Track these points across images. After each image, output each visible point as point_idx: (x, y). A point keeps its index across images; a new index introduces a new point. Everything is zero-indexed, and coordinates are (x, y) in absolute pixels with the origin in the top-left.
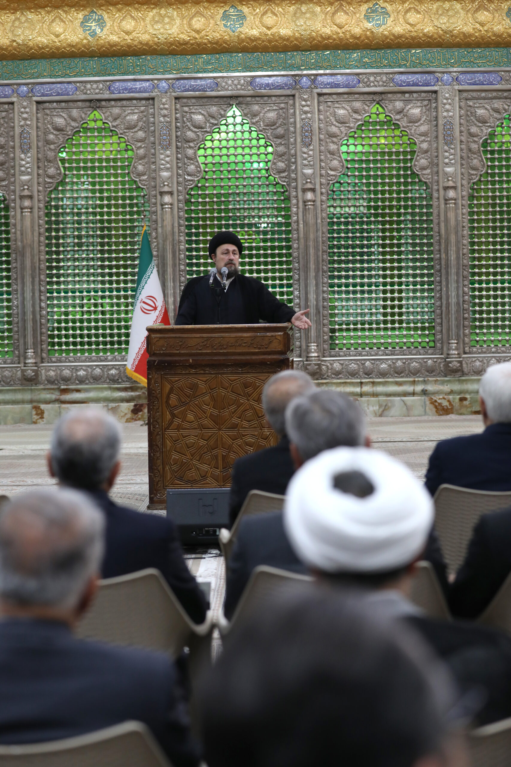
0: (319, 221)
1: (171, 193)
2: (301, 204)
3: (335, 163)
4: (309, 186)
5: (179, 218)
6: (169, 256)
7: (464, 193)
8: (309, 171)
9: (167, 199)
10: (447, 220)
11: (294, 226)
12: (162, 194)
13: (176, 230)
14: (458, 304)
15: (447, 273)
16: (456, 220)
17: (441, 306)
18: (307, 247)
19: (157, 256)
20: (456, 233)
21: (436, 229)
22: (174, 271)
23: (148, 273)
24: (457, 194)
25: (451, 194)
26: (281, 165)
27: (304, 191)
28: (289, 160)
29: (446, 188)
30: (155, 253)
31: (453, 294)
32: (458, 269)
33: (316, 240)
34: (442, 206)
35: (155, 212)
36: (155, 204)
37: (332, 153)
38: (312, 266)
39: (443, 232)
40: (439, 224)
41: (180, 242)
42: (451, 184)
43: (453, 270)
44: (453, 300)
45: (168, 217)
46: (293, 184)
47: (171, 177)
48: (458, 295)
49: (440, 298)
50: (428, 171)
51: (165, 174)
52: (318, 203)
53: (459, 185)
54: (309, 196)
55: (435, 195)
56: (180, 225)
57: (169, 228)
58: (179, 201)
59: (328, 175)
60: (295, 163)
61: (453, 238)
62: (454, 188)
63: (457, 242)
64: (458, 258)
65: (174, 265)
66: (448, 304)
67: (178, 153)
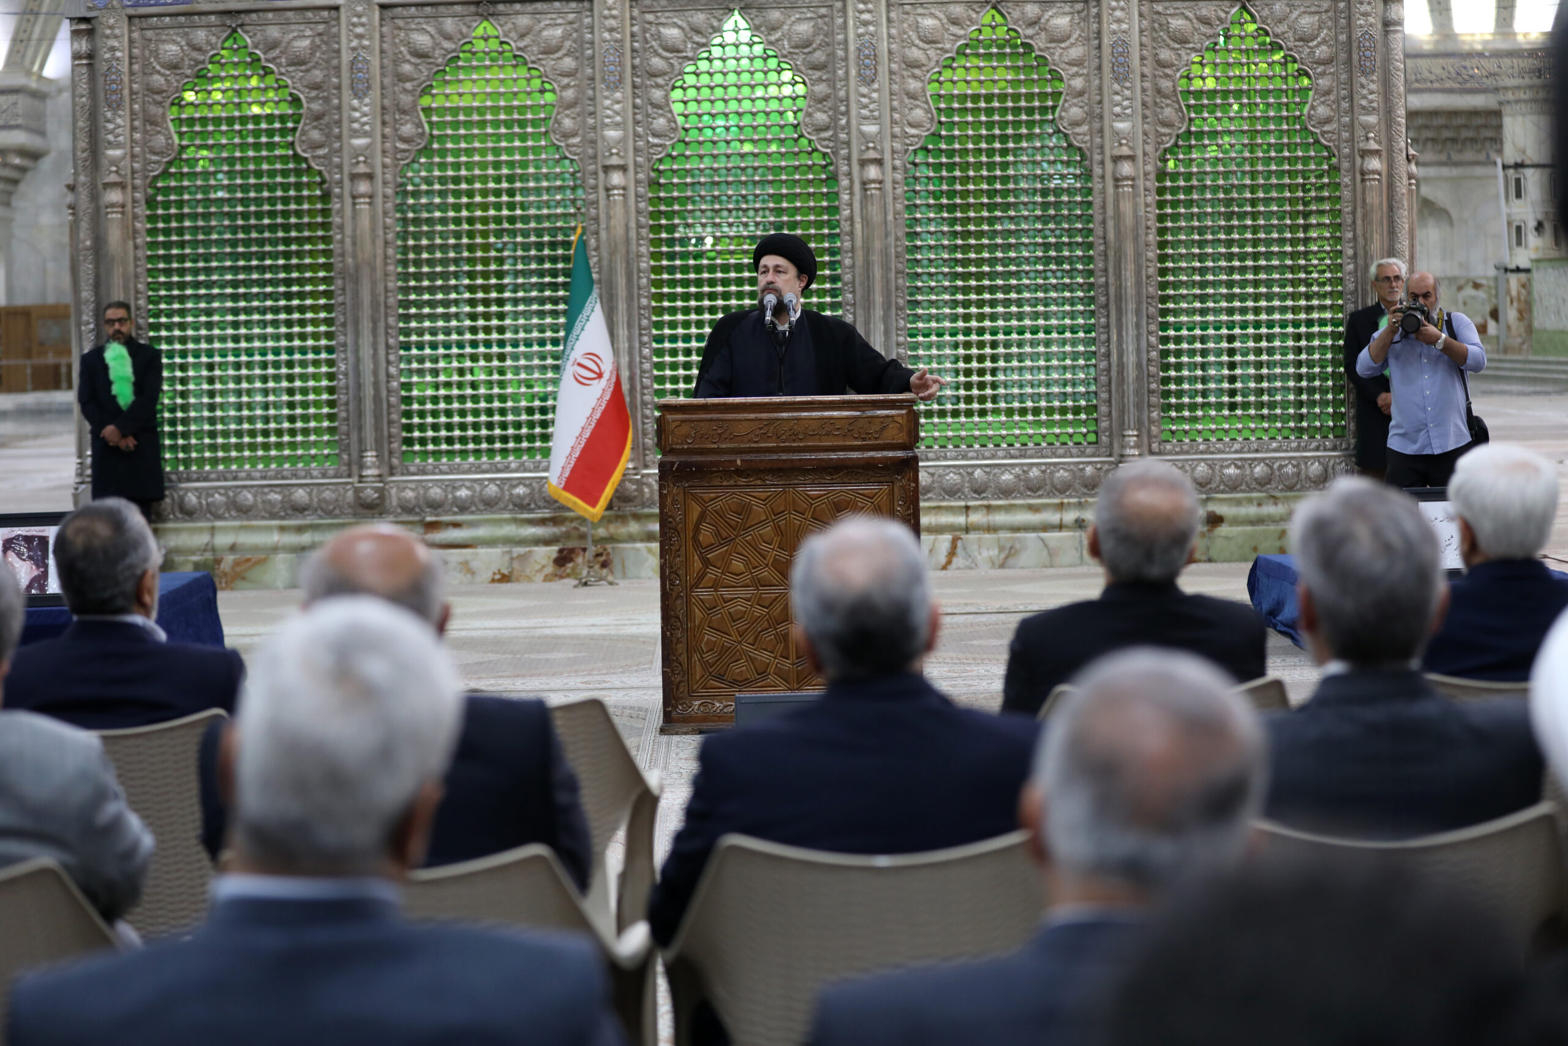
0: (890, 217)
1: (623, 168)
2: (857, 187)
3: (918, 114)
4: (872, 154)
5: (639, 212)
6: (621, 281)
7: (1149, 168)
8: (871, 129)
9: (616, 178)
10: (1118, 216)
11: (845, 226)
12: (607, 169)
13: (633, 234)
14: (1139, 365)
15: (1120, 311)
16: (1136, 216)
17: (1108, 370)
18: (868, 264)
19: (600, 281)
20: (1136, 238)
21: (1099, 232)
22: (629, 308)
23: (586, 311)
24: (1137, 169)
25: (1126, 168)
26: (821, 117)
27: (863, 163)
28: (835, 109)
29: (1117, 159)
30: (595, 276)
31: (1130, 347)
32: (1139, 303)
33: (885, 252)
34: (1110, 190)
35: (595, 203)
36: (595, 188)
37: (912, 96)
38: (878, 299)
39: (1111, 235)
40: (1104, 222)
41: (639, 256)
42: (1125, 151)
43: (1131, 306)
44: (1131, 359)
45: (618, 212)
46: (844, 152)
47: (623, 140)
48: (1138, 350)
49: (1108, 355)
50: (1085, 128)
51: (613, 134)
52: (888, 186)
53: (1140, 153)
54: (873, 172)
55: (1097, 170)
56: (639, 226)
57: (620, 231)
58: (638, 182)
59: (906, 135)
60: (847, 113)
61: (1129, 248)
62: (1132, 158)
63: (1138, 255)
64: (1138, 284)
65: (630, 298)
66: (1121, 366)
67: (635, 95)
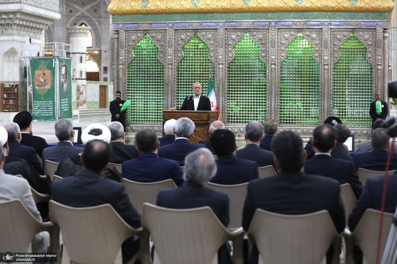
0: (277, 76)
1: (222, 64)
2: (270, 69)
3: (284, 54)
4: (273, 63)
5: (225, 73)
6: (221, 87)
7: (331, 67)
8: (273, 57)
9: (221, 66)
10: (324, 77)
11: (267, 77)
12: (219, 64)
13: (224, 78)
14: (328, 108)
15: (324, 97)
16: (328, 77)
17: (321, 109)
18: (271, 86)
20: (328, 82)
21: (320, 80)
22: (223, 93)
23: (211, 93)
24: (328, 67)
25: (326, 67)
26: (263, 55)
27: (271, 64)
28: (266, 53)
29: (324, 65)
31: (326, 104)
32: (328, 95)
33: (275, 83)
34: (323, 71)
35: (217, 71)
36: (217, 68)
37: (282, 51)
38: (273, 93)
39: (323, 81)
40: (321, 78)
41: (225, 82)
42: (326, 63)
43: (326, 96)
44: (326, 107)
45: (221, 73)
46: (268, 62)
47: (222, 58)
48: (328, 105)
49: (321, 106)
50: (318, 58)
51: (220, 57)
52: (277, 69)
54: (273, 66)
55: (321, 67)
56: (225, 76)
57: (221, 77)
58: (225, 67)
59: (281, 59)
60: (268, 54)
61: (326, 84)
62: (328, 65)
63: (328, 85)
64: (328, 91)
65: (223, 91)
66: (324, 108)
67: (225, 49)
